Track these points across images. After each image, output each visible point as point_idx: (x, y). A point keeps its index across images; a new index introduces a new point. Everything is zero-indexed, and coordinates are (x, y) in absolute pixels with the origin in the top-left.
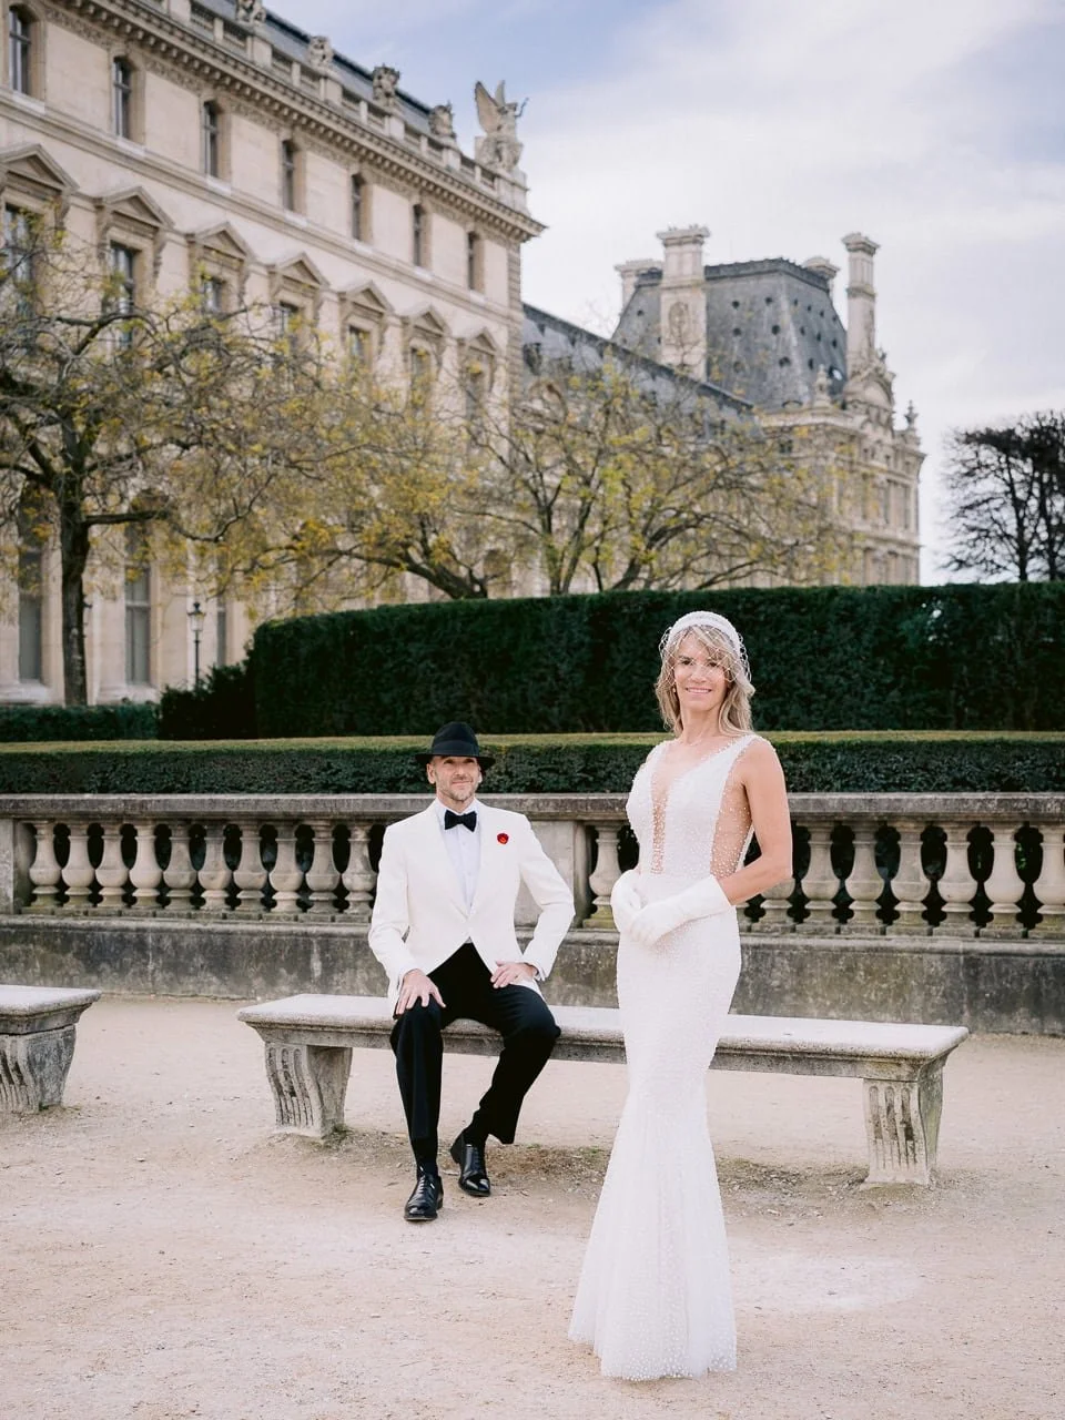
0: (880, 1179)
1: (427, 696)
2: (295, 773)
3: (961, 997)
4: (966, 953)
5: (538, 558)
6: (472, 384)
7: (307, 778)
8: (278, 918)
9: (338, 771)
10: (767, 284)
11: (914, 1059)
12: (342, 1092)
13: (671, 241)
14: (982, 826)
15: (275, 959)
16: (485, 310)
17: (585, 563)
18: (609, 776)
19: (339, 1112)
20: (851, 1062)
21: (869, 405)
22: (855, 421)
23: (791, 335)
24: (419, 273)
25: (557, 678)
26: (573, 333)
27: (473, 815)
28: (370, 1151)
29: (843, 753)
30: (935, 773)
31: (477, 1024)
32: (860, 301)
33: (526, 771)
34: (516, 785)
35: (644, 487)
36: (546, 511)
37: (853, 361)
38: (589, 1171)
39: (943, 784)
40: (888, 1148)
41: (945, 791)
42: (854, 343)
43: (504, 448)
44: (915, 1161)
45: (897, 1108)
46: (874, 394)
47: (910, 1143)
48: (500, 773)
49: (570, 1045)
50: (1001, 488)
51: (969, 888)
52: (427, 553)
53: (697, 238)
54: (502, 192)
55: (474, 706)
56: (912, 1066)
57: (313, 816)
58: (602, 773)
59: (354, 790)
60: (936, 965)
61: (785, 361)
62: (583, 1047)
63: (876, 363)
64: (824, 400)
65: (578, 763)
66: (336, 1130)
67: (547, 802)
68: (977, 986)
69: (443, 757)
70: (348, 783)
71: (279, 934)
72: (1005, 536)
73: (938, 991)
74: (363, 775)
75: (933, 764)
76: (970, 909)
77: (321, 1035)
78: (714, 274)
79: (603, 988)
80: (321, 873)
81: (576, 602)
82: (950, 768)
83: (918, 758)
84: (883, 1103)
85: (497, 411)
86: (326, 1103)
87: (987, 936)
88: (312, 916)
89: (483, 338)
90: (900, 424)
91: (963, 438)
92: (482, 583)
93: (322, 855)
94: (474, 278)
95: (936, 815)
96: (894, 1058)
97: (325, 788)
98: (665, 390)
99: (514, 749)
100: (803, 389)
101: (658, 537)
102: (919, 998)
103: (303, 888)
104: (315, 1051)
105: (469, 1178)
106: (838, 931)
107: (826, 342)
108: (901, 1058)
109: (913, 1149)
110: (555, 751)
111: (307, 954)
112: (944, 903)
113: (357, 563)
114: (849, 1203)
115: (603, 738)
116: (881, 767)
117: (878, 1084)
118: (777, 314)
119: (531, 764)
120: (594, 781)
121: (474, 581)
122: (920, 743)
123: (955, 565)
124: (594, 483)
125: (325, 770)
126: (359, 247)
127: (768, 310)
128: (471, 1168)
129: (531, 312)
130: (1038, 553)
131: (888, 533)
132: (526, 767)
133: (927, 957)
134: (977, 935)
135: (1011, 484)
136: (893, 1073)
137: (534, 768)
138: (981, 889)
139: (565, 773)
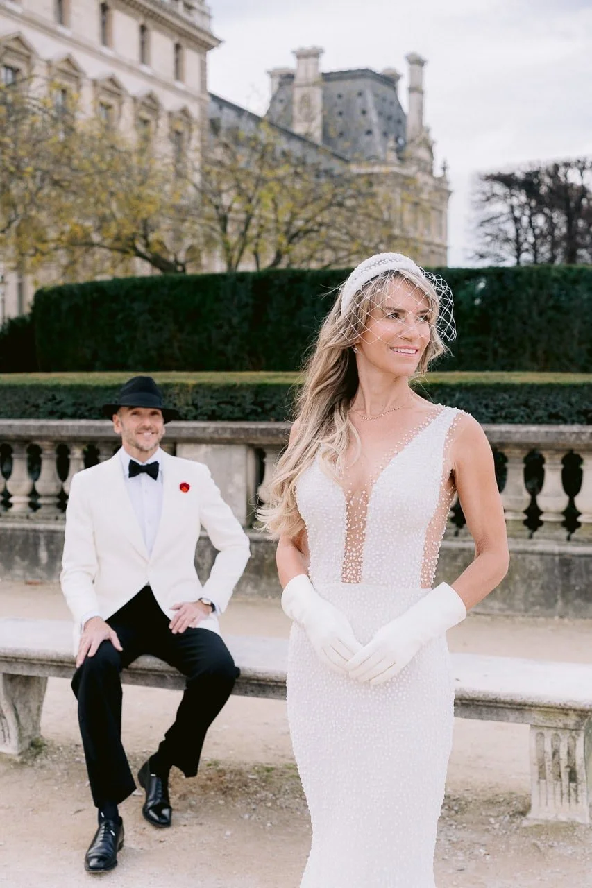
0: (542, 816)
1: (145, 337)
2: (27, 402)
3: (556, 589)
4: (560, 554)
5: (218, 252)
6: (177, 137)
7: (37, 406)
8: (14, 517)
9: (61, 402)
10: (360, 84)
11: (582, 711)
12: (39, 709)
13: (301, 55)
14: (575, 452)
15: (11, 549)
16: (185, 94)
17: (248, 252)
18: (273, 408)
19: (36, 727)
20: (518, 710)
21: (419, 161)
22: (411, 170)
23: (373, 116)
24: (144, 69)
25: (231, 326)
26: (240, 111)
27: (156, 465)
28: (62, 766)
29: (461, 392)
30: (534, 409)
31: (159, 661)
32: (416, 96)
33: (207, 404)
34: (201, 414)
35: (285, 206)
36: (224, 220)
37: (410, 133)
38: (264, 793)
39: (541, 417)
40: (551, 789)
41: (540, 423)
42: (411, 122)
43: (197, 178)
44: (577, 801)
45: (563, 754)
46: (422, 153)
47: (573, 785)
48: (187, 405)
49: (247, 683)
50: (506, 209)
51: (562, 501)
52: (147, 245)
53: (316, 54)
54: (196, 18)
55: (176, 345)
56: (579, 716)
57: (40, 438)
58: (268, 406)
59: (74, 416)
60: (536, 564)
61: (369, 132)
62: (260, 685)
63: (424, 134)
64: (392, 157)
65: (249, 397)
66: (32, 745)
67: (224, 429)
68: (569, 581)
69: (131, 408)
70: (69, 411)
71: (14, 530)
72: (507, 240)
73: (537, 584)
74: (81, 404)
75: (533, 402)
76: (562, 518)
77: (15, 665)
78: (327, 77)
79: (269, 576)
80: (47, 481)
81: (243, 276)
82: (547, 405)
83: (521, 397)
84: (549, 750)
85: (193, 156)
86: (23, 722)
87: (577, 540)
88: (40, 516)
89: (184, 112)
90: (438, 172)
91: (484, 178)
92: (183, 265)
93: (48, 468)
94: (178, 73)
95: (539, 444)
96: (563, 709)
97: (51, 414)
98: (296, 148)
99: (199, 386)
100: (380, 150)
101: (292, 237)
102: (521, 589)
103: (33, 494)
104: (10, 678)
105: (151, 808)
106: (456, 534)
107: (394, 121)
108: (570, 709)
109: (576, 791)
110: (231, 388)
111: (36, 545)
112: (541, 513)
113: (105, 251)
114: (514, 840)
115: (269, 377)
116: (491, 403)
117: (545, 731)
118: (365, 102)
119: (212, 398)
120: (263, 412)
121: (177, 263)
122: (523, 386)
123: (477, 257)
124: (254, 202)
125: (50, 400)
126: (105, 50)
127: (359, 101)
128: (155, 798)
129: (215, 98)
130: (527, 250)
131: (428, 239)
132: (208, 400)
133: (529, 557)
134: (569, 539)
135: (512, 207)
136: (561, 721)
137: (215, 401)
138: (572, 503)
139: (239, 405)
